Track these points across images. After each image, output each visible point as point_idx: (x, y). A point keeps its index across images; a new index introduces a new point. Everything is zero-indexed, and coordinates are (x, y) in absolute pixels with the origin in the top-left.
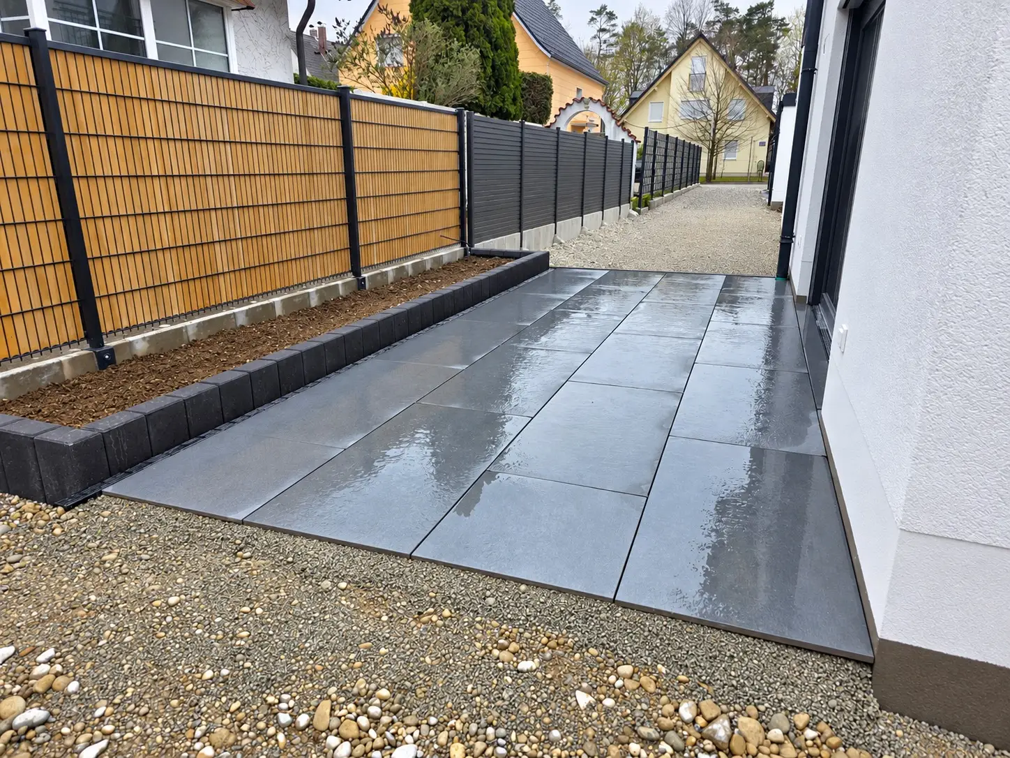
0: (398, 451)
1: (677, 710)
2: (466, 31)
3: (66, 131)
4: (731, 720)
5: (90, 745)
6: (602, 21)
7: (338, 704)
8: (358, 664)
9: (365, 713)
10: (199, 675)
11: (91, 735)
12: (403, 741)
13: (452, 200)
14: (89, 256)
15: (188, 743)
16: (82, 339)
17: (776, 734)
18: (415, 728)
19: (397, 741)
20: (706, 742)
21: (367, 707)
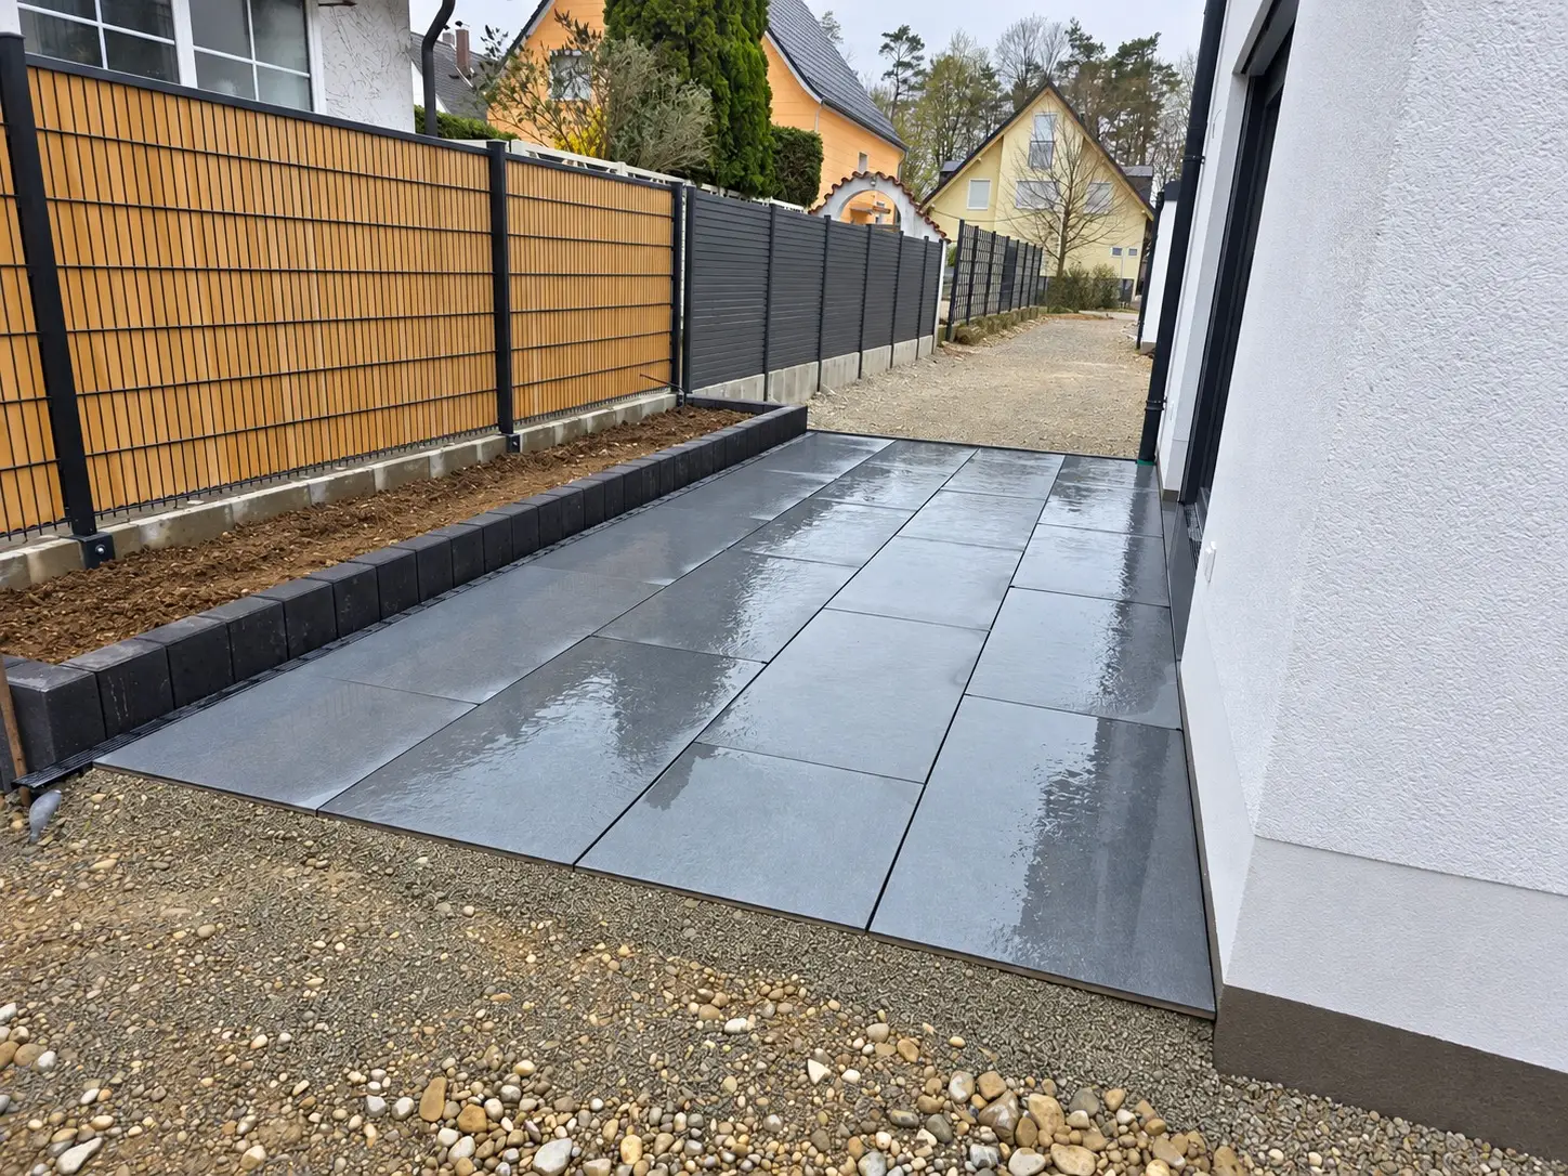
0: (562, 710)
1: (946, 1086)
2: (691, 57)
3: (49, 194)
4: (1019, 1098)
5: (73, 1145)
6: (902, 51)
7: (457, 1081)
8: (488, 1025)
9: (497, 1094)
10: (245, 1042)
11: (76, 1131)
12: (552, 1135)
13: (660, 321)
14: (78, 391)
15: (228, 1141)
16: (62, 521)
17: (1080, 1117)
18: (570, 1115)
19: (542, 1135)
20: (984, 1129)
21: (500, 1087)
